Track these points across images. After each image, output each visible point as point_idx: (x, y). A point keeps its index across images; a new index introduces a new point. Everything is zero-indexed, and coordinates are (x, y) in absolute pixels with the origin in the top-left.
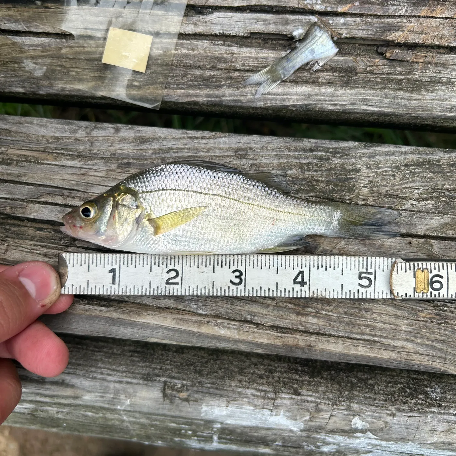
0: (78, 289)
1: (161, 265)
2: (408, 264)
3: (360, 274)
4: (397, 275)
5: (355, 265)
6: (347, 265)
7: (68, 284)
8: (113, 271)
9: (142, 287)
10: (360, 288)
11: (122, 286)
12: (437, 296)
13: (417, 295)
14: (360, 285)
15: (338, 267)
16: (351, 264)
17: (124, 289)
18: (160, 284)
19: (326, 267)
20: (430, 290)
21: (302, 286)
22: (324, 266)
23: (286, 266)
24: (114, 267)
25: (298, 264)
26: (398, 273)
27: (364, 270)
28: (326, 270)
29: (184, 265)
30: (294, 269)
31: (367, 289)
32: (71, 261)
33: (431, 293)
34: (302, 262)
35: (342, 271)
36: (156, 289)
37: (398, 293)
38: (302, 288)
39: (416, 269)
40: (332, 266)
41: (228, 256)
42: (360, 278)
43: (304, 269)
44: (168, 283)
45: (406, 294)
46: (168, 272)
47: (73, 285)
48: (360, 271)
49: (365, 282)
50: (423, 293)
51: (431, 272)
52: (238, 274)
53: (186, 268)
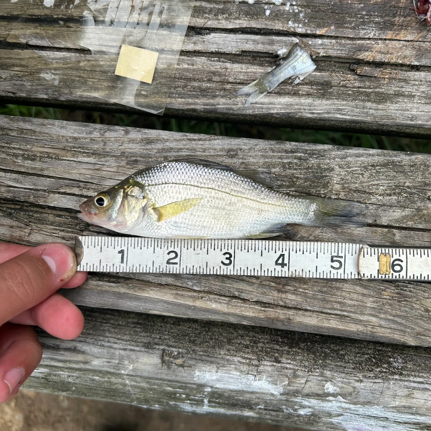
1: (163, 247)
2: (373, 249)
3: (332, 257)
4: (364, 259)
7: (83, 263)
8: (122, 252)
10: (332, 270)
11: (130, 264)
13: (380, 276)
14: (332, 267)
15: (314, 251)
16: (324, 249)
20: (392, 272)
24: (122, 249)
26: (364, 257)
27: (336, 254)
31: (338, 271)
33: (392, 274)
37: (364, 274)
38: (283, 269)
39: (379, 254)
40: (309, 251)
42: (332, 261)
43: (284, 252)
44: (168, 263)
45: (371, 275)
46: (169, 254)
47: (87, 264)
48: (333, 255)
49: (336, 264)
51: (393, 257)
52: (228, 256)
53: (184, 250)
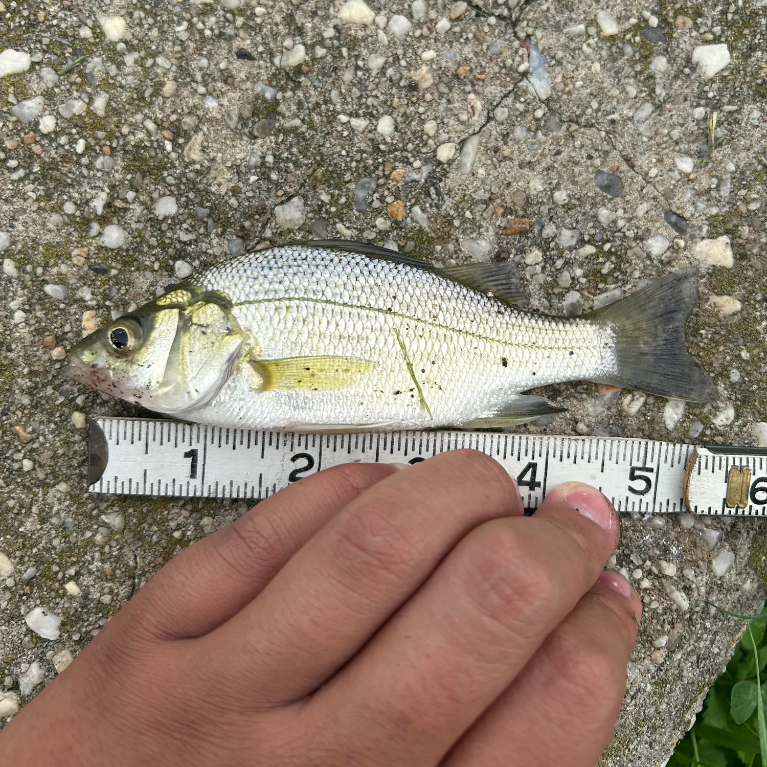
0: (126, 485)
5: (625, 456)
6: (611, 455)
9: (246, 485)
12: (760, 513)
17: (213, 488)
18: (279, 480)
19: (575, 457)
21: (532, 489)
22: (572, 456)
23: (505, 453)
25: (526, 451)
28: (575, 462)
29: (324, 446)
30: (519, 459)
32: (114, 434)
34: (534, 448)
35: (603, 465)
36: (271, 488)
41: (404, 434)
50: (738, 507)
